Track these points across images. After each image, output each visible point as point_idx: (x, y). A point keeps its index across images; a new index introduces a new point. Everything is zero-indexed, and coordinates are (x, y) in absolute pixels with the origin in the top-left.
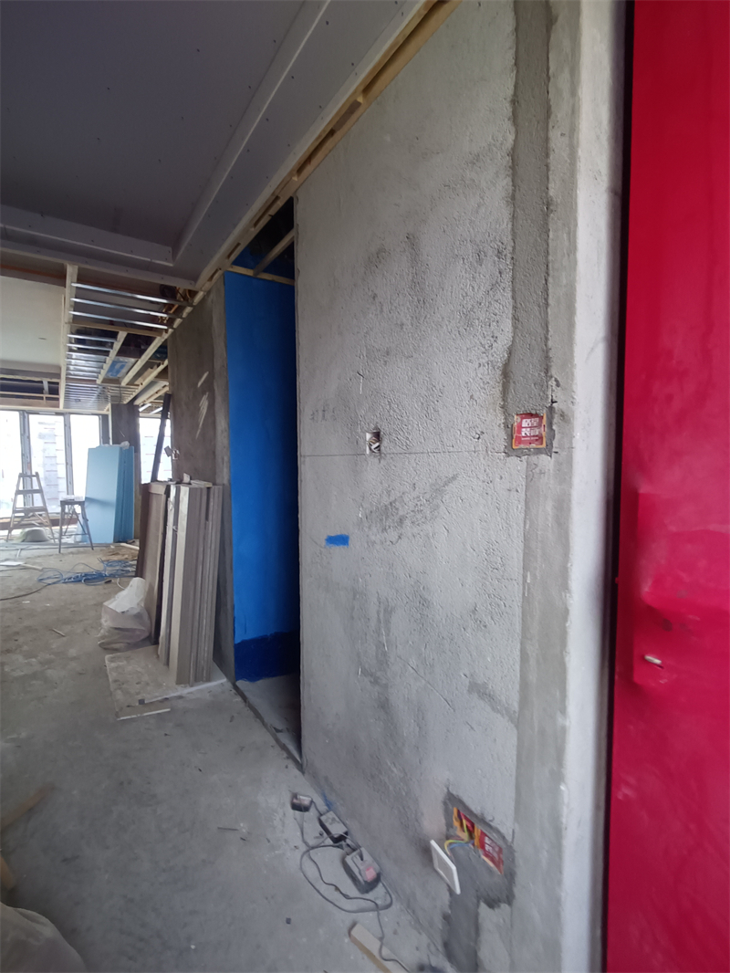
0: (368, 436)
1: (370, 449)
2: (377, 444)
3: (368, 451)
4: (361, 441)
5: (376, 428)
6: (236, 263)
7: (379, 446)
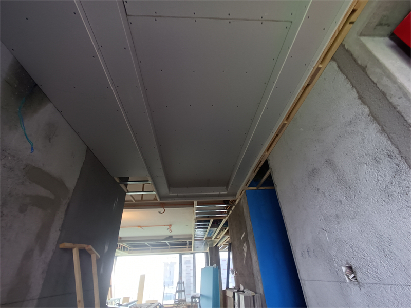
0: (344, 269)
1: (349, 278)
2: (353, 275)
3: (348, 280)
4: (339, 272)
5: (347, 263)
6: (249, 186)
7: (354, 277)
